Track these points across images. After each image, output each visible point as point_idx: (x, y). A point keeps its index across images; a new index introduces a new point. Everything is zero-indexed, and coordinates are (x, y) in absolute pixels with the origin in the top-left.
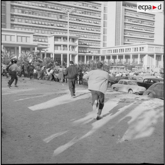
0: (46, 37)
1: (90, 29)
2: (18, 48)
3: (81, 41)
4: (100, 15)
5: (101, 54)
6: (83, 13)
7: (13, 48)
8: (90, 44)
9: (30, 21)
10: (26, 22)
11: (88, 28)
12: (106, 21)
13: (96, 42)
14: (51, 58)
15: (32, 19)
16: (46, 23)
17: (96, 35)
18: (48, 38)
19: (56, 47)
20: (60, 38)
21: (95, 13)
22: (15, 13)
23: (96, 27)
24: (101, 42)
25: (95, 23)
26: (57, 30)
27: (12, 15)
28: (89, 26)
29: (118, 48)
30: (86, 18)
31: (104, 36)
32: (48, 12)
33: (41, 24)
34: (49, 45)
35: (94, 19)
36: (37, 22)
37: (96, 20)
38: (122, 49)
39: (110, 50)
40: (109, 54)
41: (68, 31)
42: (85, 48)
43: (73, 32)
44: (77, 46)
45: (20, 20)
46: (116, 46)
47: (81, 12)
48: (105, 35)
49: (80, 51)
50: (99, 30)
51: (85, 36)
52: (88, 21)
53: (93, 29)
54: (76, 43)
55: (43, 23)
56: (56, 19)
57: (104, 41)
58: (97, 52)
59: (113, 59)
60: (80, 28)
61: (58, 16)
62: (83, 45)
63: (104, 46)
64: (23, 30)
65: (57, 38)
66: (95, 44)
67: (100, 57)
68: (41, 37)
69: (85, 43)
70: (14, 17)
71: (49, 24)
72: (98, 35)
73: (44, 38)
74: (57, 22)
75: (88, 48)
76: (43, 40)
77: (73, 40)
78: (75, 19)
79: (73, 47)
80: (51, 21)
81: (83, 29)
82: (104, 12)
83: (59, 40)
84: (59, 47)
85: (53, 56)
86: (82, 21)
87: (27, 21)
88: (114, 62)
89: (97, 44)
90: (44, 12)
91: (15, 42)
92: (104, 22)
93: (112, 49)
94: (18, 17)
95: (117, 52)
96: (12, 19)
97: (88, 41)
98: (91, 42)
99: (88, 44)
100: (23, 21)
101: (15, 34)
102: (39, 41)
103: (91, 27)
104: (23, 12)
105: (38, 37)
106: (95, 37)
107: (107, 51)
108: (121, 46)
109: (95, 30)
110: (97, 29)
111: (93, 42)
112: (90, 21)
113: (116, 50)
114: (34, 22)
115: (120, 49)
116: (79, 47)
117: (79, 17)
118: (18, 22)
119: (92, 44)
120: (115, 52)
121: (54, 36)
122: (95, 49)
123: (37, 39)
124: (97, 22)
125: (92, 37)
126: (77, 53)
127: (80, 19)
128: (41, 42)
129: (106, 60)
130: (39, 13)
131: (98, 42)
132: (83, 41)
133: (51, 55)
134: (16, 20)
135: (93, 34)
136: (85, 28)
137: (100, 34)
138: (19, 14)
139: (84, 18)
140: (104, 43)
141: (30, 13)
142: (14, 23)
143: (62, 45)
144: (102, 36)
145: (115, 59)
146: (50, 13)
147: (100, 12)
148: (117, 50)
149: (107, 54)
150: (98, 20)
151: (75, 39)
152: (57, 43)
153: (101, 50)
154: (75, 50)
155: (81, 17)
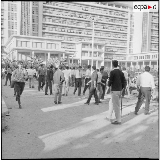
0: (74, 44)
1: (117, 36)
2: (47, 55)
3: (107, 47)
4: (126, 22)
5: (127, 60)
6: (110, 21)
7: (43, 54)
8: (116, 50)
9: (60, 30)
10: (56, 31)
11: (114, 36)
12: (132, 28)
13: (122, 49)
14: (78, 64)
15: (61, 27)
16: (75, 31)
17: (122, 41)
18: (76, 45)
19: (83, 53)
20: (88, 45)
21: (121, 21)
22: (46, 23)
23: (122, 34)
24: (127, 49)
25: (122, 30)
26: (84, 38)
27: (44, 24)
28: (115, 33)
29: (145, 55)
30: (113, 26)
31: (130, 43)
32: (76, 21)
33: (70, 32)
34: (77, 51)
35: (120, 27)
36: (66, 31)
37: (122, 27)
38: (148, 56)
39: (136, 57)
40: (135, 60)
41: (93, 38)
42: (111, 54)
43: (100, 39)
44: (103, 52)
45: (51, 29)
46: (142, 53)
47: (108, 20)
48: (132, 42)
49: (106, 57)
50: (126, 37)
51: (112, 43)
52: (114, 28)
53: (119, 36)
54: (103, 50)
55: (72, 31)
56: (84, 27)
57: (130, 47)
58: (123, 58)
59: (139, 65)
60: (107, 35)
61: (86, 24)
62: (109, 51)
63: (130, 53)
64: (54, 38)
65: (84, 45)
66: (121, 51)
67: (126, 63)
68: (70, 44)
69: (112, 50)
70: (46, 26)
71: (78, 32)
72: (124, 42)
73: (73, 45)
74: (84, 30)
75: (114, 54)
76: (71, 47)
77: (100, 46)
78: (102, 27)
79: (100, 54)
80: (79, 29)
81: (110, 36)
82: (131, 19)
83: (86, 47)
84: (86, 54)
85: (80, 62)
86: (109, 29)
87: (57, 29)
88: (141, 68)
89: (123, 51)
90: (73, 21)
91: (45, 49)
92: (131, 29)
93: (138, 56)
94: (49, 26)
95: (143, 58)
96: (44, 27)
97: (115, 48)
98: (117, 48)
99: (114, 50)
100: (54, 29)
101: (45, 42)
102: (67, 48)
103: (118, 34)
104: (53, 21)
105: (67, 44)
106: (121, 44)
107: (133, 57)
108: (147, 52)
109: (121, 36)
110: (123, 36)
111: (119, 48)
112: (117, 29)
113: (142, 56)
114: (63, 30)
115: (146, 56)
116: (105, 54)
117: (106, 25)
118: (49, 30)
119: (119, 51)
120: (142, 59)
121: (81, 44)
122: (122, 56)
123: (66, 46)
124: (124, 30)
125: (119, 43)
126: (104, 59)
127: (107, 27)
128: (69, 48)
129: (132, 66)
130: (69, 22)
131: (124, 49)
132: (110, 48)
133: (78, 61)
134: (47, 28)
135: (120, 41)
136: (112, 35)
137: (126, 41)
138: (50, 23)
139: (111, 25)
140: (130, 50)
141: (60, 22)
142: (46, 31)
143: (89, 52)
144: (128, 43)
145: (141, 66)
146: (79, 21)
147: (127, 19)
148: (144, 56)
149: (133, 60)
150: (125, 27)
151: (102, 46)
152: (84, 49)
153: (127, 56)
154: (101, 57)
155: (108, 25)
